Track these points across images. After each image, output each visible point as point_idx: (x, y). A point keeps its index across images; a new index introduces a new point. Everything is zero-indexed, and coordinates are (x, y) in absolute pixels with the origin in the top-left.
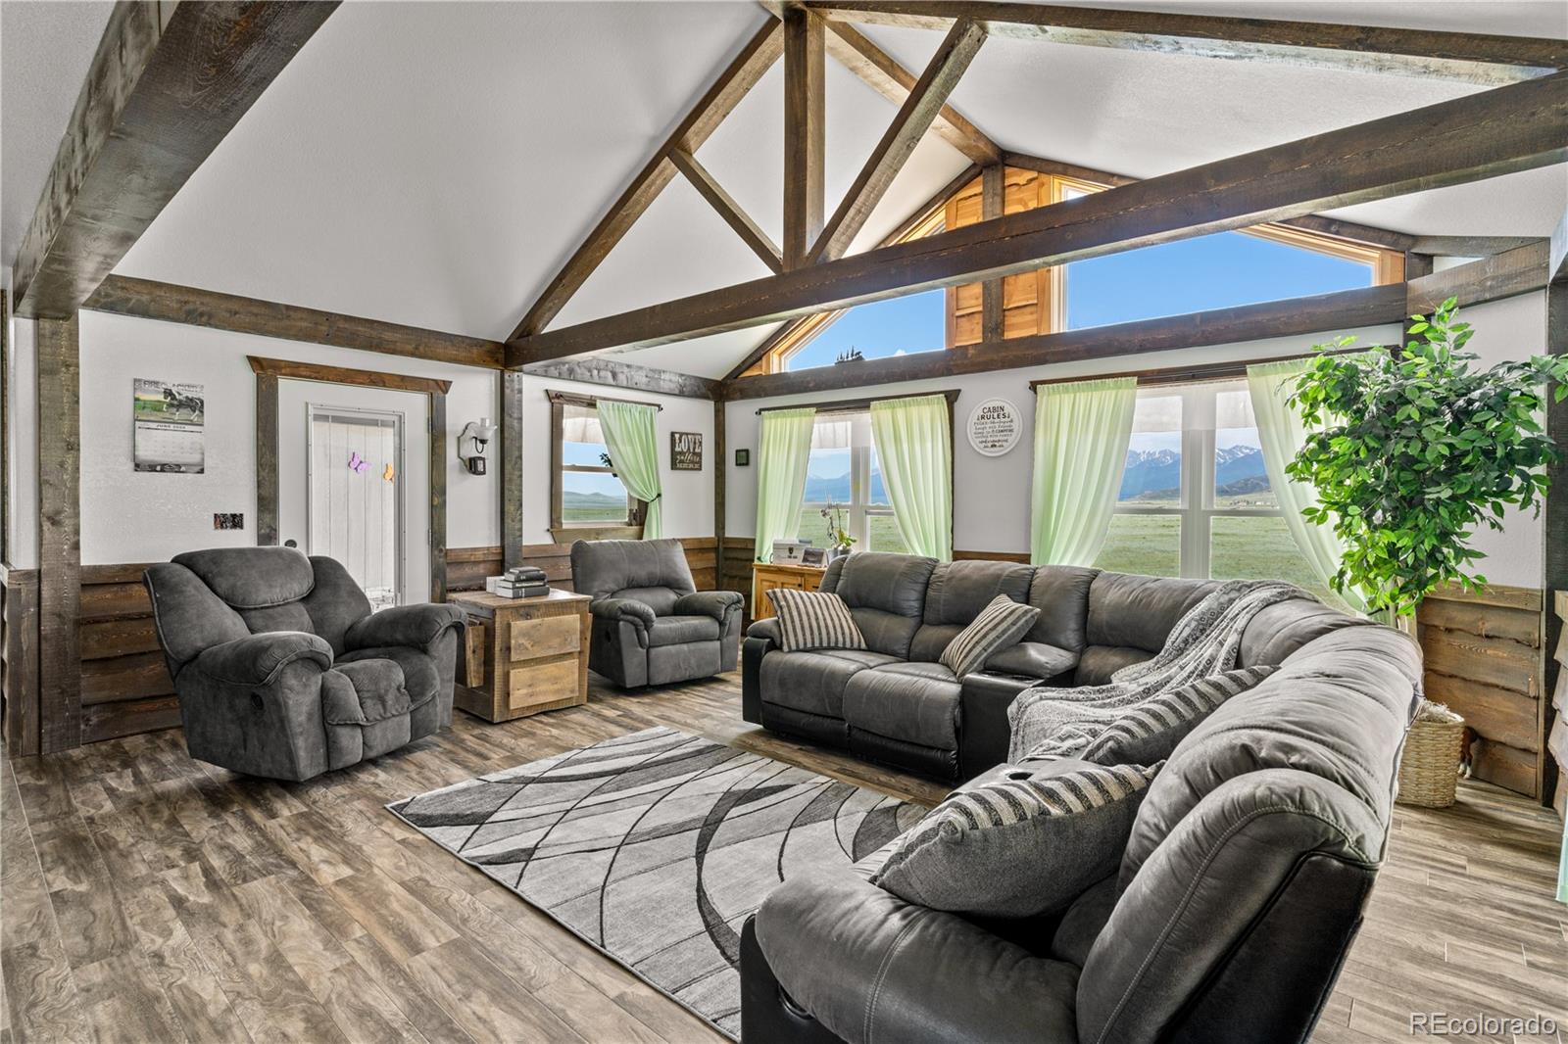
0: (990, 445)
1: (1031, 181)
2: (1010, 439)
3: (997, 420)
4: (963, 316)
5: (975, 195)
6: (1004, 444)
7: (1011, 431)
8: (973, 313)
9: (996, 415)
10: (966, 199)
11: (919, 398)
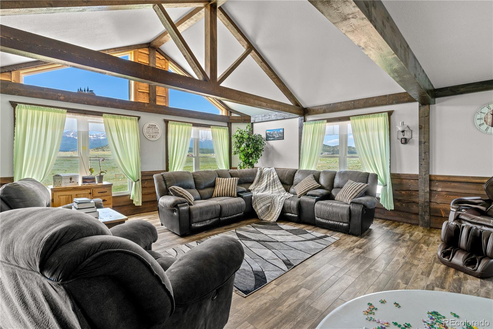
0: (151, 136)
1: (163, 59)
2: (158, 135)
3: (154, 129)
4: (141, 92)
5: (145, 54)
6: (156, 137)
7: (158, 133)
8: (144, 92)
9: (153, 128)
10: (142, 53)
11: (127, 117)
